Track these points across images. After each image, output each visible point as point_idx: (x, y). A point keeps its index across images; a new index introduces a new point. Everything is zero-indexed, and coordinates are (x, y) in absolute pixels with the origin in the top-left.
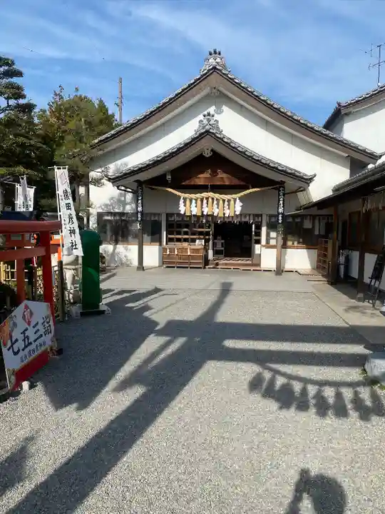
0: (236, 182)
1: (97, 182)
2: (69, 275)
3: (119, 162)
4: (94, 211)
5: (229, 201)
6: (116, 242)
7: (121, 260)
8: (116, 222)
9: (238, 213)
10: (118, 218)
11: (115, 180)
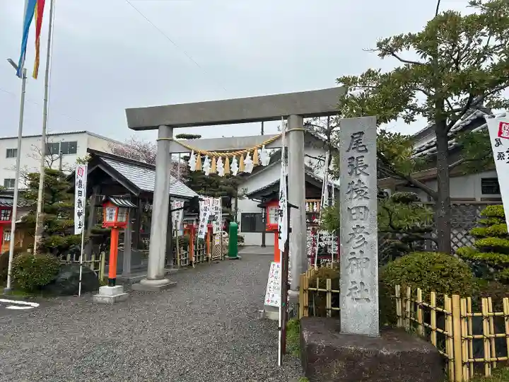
4: (239, 213)
11: (250, 196)
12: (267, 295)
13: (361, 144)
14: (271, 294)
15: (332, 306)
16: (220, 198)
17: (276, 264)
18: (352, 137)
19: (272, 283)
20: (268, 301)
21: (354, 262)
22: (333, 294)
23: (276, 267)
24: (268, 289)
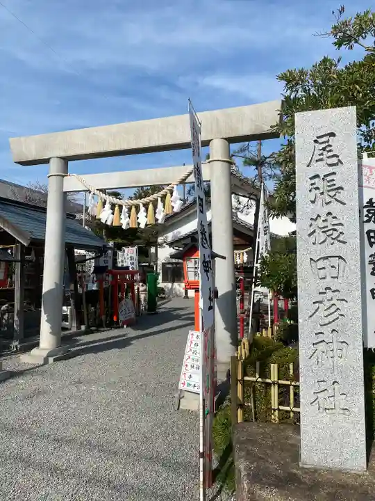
0: (243, 242)
1: (161, 245)
2: (142, 296)
3: (175, 231)
4: (159, 263)
5: (240, 254)
6: (173, 282)
7: (176, 293)
8: (174, 268)
9: (245, 261)
10: (175, 266)
11: (171, 244)
12: (182, 376)
13: (330, 154)
14: (187, 375)
15: (280, 404)
16: (136, 247)
17: (196, 333)
18: (316, 141)
19: (189, 361)
20: (184, 384)
21: (321, 347)
22: (280, 386)
23: (195, 337)
24: (184, 368)
